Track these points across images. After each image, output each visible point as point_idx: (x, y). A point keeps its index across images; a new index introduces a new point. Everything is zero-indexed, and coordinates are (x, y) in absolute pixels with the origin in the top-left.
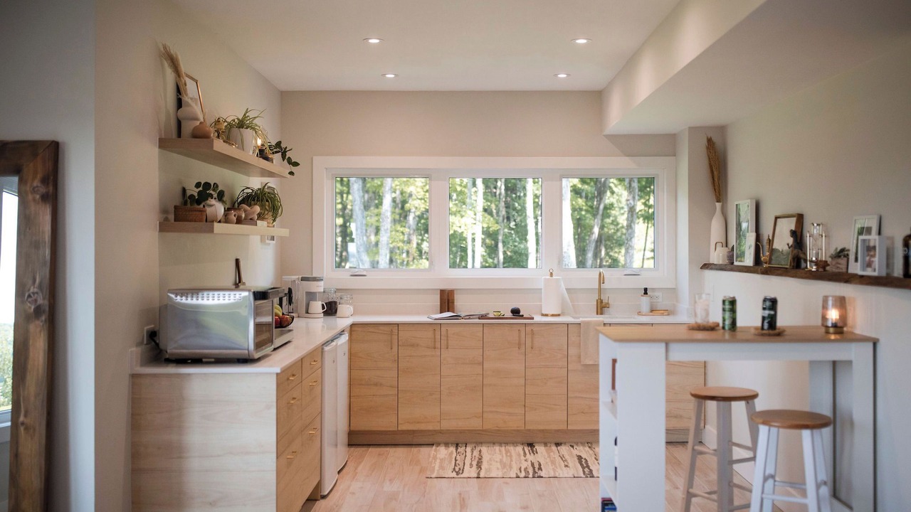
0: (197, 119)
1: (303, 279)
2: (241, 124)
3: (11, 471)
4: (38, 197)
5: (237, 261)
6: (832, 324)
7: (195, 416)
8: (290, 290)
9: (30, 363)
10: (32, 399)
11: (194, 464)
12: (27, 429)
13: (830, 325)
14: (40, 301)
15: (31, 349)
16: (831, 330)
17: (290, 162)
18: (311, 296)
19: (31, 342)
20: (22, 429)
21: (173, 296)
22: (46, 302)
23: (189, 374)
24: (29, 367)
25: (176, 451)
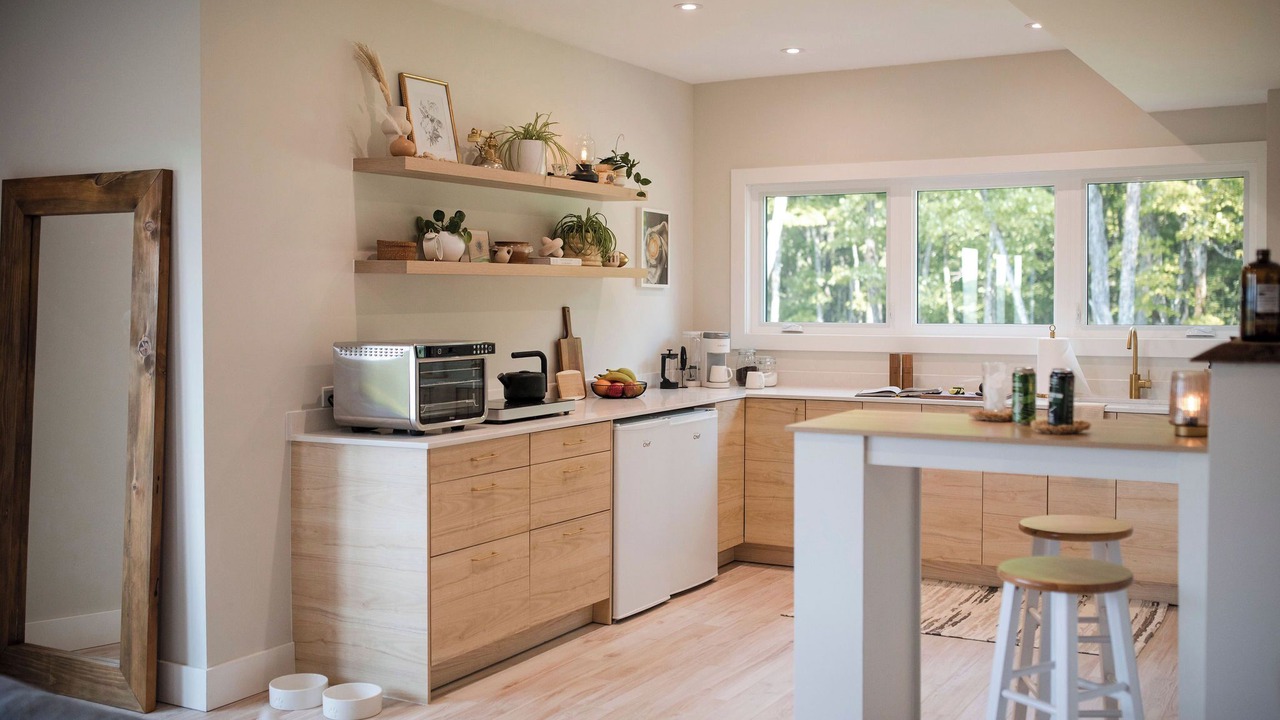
0: (397, 133)
1: (707, 336)
2: (528, 134)
3: (125, 539)
4: (149, 233)
5: (565, 311)
6: (1185, 419)
7: (348, 495)
8: (683, 350)
9: (141, 420)
10: (142, 460)
11: (349, 553)
12: (137, 493)
13: (1179, 420)
14: (150, 352)
15: (142, 405)
16: (1183, 431)
17: (638, 178)
18: (716, 359)
19: (142, 397)
20: (134, 492)
21: (338, 350)
22: (154, 353)
23: (343, 445)
24: (140, 425)
25: (329, 536)
